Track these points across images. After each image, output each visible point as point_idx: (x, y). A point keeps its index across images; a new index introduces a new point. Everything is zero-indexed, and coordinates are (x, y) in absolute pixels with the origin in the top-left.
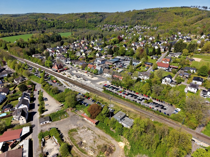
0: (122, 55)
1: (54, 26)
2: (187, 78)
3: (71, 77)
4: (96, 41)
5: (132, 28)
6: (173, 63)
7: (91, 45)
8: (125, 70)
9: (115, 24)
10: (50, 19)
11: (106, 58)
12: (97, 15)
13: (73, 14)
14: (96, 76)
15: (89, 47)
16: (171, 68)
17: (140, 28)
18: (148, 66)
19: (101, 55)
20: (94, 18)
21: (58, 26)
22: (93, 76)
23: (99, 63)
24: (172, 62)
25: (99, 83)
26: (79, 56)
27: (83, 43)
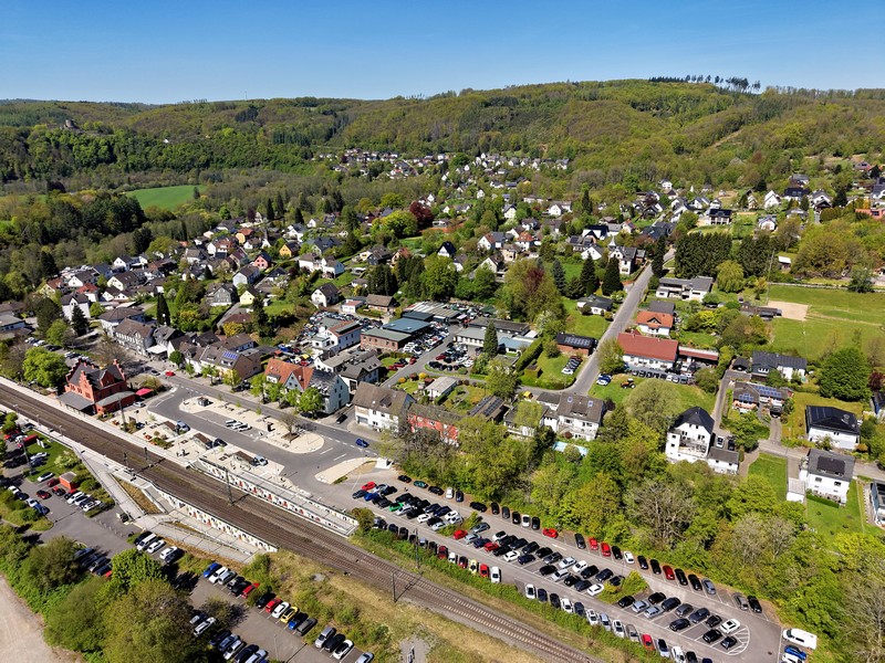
0: (439, 298)
1: (113, 159)
2: (774, 412)
3: (168, 446)
4: (309, 226)
5: (466, 163)
6: (689, 329)
7: (285, 247)
8: (467, 383)
9: (390, 146)
10: (92, 128)
11: (364, 313)
12: (312, 109)
13: (202, 105)
14: (310, 428)
15: (277, 256)
16: (684, 358)
17: (498, 163)
18: (574, 353)
19: (335, 299)
20: (300, 122)
21: (132, 159)
22: (294, 430)
23: (328, 344)
24: (685, 327)
25: (328, 476)
26: (223, 308)
27: (247, 238)
